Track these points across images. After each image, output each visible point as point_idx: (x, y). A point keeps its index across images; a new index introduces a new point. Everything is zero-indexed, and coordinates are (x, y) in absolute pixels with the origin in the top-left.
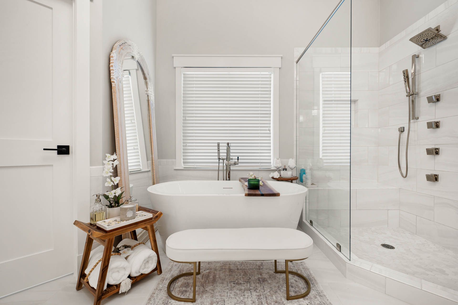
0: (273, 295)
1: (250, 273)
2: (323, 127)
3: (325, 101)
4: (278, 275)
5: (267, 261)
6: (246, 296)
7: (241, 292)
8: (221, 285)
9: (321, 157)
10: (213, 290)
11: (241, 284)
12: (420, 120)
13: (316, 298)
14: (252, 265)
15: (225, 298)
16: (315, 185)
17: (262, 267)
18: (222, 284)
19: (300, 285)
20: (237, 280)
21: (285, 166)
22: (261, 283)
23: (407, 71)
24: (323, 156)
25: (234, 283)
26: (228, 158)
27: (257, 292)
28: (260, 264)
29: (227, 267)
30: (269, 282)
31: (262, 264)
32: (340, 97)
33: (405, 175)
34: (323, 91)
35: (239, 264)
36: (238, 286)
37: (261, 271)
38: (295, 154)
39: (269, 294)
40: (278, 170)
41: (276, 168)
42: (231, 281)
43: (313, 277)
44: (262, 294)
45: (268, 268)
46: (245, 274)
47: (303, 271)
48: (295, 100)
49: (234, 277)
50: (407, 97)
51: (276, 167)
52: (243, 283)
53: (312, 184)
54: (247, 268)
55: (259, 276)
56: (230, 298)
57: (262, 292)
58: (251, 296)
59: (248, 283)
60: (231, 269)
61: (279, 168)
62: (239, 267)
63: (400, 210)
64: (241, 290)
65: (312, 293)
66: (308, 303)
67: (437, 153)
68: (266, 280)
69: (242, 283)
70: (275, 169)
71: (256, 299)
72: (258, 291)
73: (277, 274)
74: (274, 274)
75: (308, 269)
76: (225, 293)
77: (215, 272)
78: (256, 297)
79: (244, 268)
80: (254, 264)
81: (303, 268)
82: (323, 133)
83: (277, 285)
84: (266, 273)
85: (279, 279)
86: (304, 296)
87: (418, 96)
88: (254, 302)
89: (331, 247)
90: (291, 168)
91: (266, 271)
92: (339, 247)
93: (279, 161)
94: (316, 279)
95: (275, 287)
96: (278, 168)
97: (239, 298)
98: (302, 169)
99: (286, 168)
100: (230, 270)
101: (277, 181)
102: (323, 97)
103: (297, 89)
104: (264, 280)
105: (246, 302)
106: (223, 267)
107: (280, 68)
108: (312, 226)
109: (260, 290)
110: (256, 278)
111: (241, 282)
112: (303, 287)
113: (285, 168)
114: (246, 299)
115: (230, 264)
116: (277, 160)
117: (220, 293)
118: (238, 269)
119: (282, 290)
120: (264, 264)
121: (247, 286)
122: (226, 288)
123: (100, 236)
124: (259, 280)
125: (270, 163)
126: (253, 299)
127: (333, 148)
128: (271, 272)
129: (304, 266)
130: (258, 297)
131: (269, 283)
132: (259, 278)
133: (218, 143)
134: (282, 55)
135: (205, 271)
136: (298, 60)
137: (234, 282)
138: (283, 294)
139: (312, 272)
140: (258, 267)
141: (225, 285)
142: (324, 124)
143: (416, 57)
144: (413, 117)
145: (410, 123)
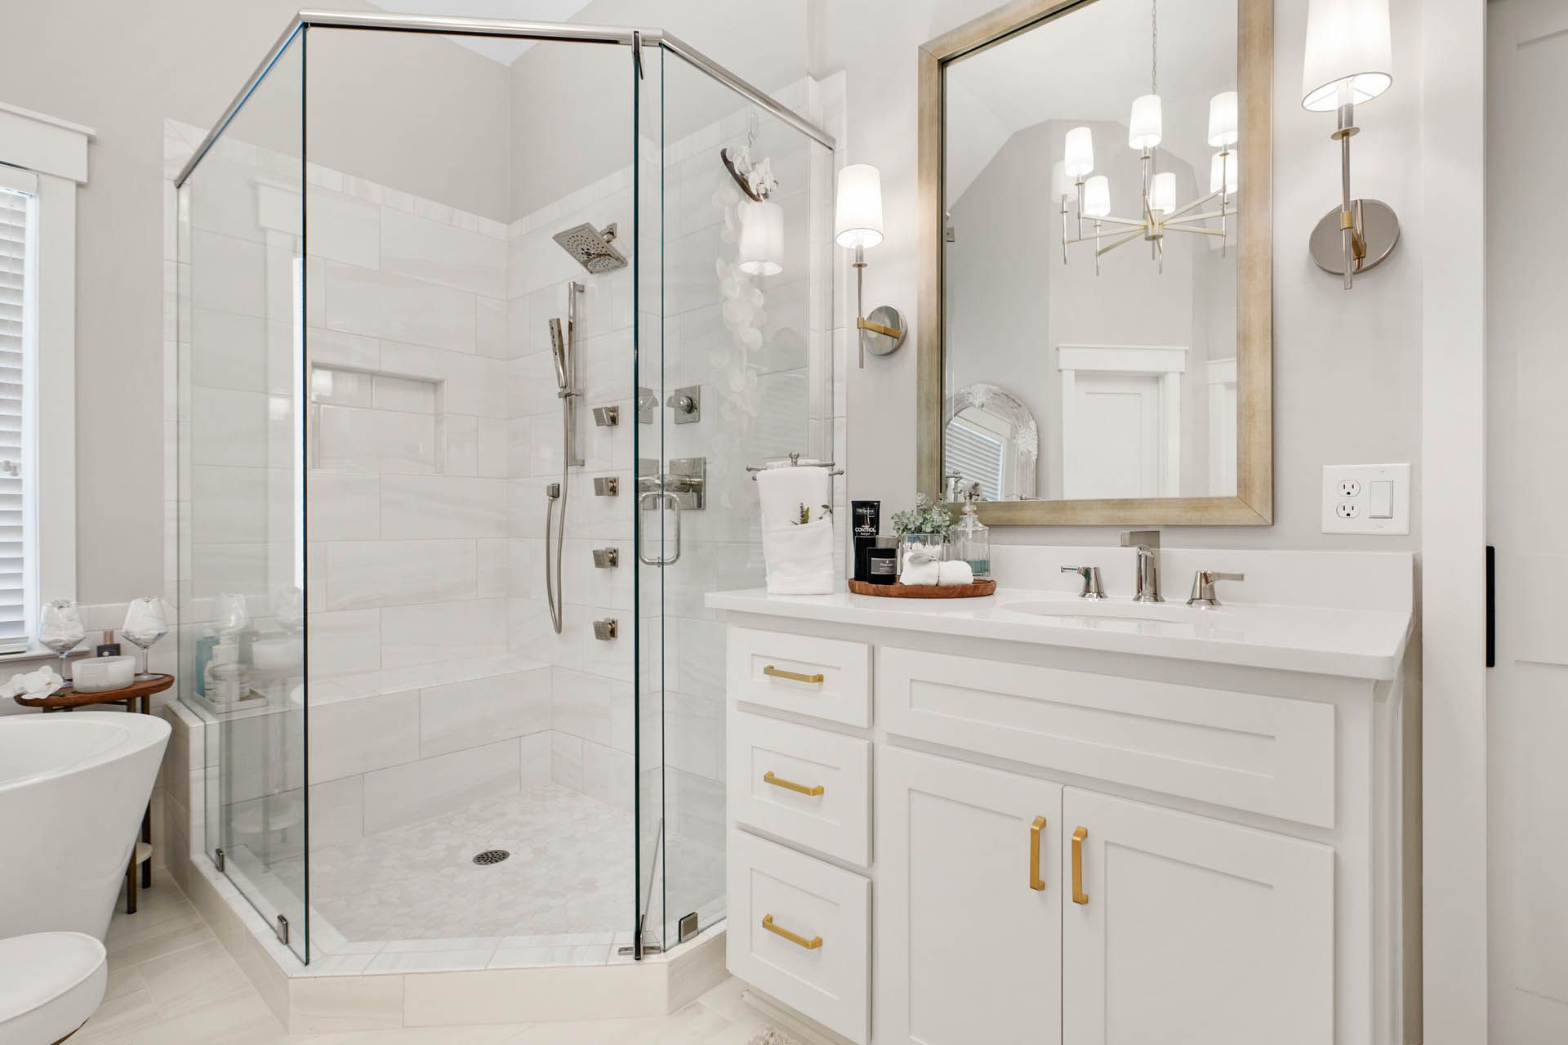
12: (585, 467)
21: (107, 634)
23: (558, 321)
33: (558, 628)
38: (170, 575)
40: (63, 655)
41: (53, 648)
48: (169, 348)
50: (560, 397)
51: (47, 644)
61: (70, 648)
63: (552, 730)
67: (613, 563)
70: (47, 651)
87: (583, 400)
90: (137, 642)
93: (66, 615)
96: (63, 646)
98: (206, 638)
99: (116, 641)
101: (45, 712)
103: (181, 298)
107: (78, 184)
108: (221, 869)
113: (108, 643)
116: (56, 610)
125: (20, 624)
134: (92, 131)
136: (183, 173)
143: (578, 289)
144: (572, 459)
145: (566, 473)
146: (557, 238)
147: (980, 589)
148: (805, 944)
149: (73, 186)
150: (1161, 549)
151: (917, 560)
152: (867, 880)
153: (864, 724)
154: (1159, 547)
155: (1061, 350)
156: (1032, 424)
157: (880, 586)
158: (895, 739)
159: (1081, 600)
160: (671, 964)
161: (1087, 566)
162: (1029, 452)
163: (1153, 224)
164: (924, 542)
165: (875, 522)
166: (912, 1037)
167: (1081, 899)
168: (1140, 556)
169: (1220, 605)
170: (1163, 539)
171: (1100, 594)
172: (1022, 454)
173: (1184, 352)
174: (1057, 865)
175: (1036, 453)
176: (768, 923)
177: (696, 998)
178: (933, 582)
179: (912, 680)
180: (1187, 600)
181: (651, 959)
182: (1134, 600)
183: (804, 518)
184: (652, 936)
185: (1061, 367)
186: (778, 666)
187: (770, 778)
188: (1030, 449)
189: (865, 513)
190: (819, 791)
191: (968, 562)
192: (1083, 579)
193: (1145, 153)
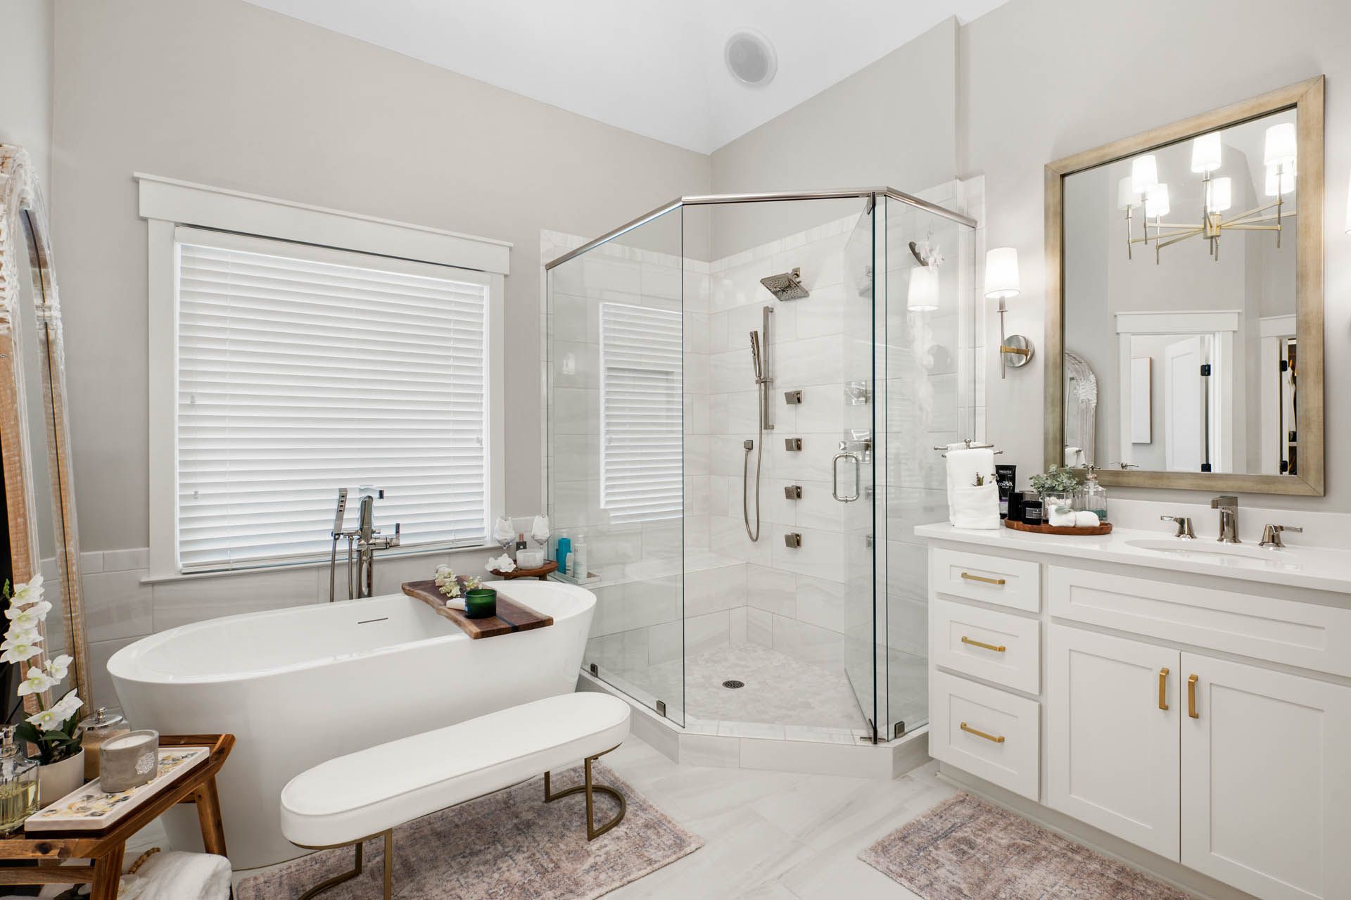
0: (560, 844)
1: (491, 823)
2: (608, 432)
3: (610, 369)
4: (554, 804)
5: (520, 786)
6: (505, 868)
7: (488, 866)
8: (434, 872)
9: (602, 506)
10: (418, 890)
11: (480, 851)
12: (775, 431)
13: (637, 815)
14: (487, 804)
15: (458, 891)
16: (594, 576)
17: (512, 802)
18: (434, 870)
19: (604, 806)
20: (467, 847)
21: (521, 536)
22: (524, 832)
23: (756, 333)
24: (607, 502)
25: (464, 857)
26: (365, 530)
27: (524, 852)
28: (505, 796)
29: (426, 831)
30: (541, 823)
31: (510, 795)
32: (640, 363)
33: (755, 538)
34: (605, 345)
35: (454, 813)
36: (476, 859)
37: (513, 809)
38: (545, 502)
39: (549, 845)
42: (455, 856)
43: (622, 783)
44: (535, 851)
45: (528, 797)
46: (480, 829)
47: (600, 778)
48: (544, 364)
49: (458, 845)
50: (757, 384)
51: (499, 541)
52: (485, 848)
53: (589, 575)
54: (479, 816)
55: (515, 821)
56: (471, 887)
57: (533, 847)
58: (514, 865)
59: (496, 842)
60: (441, 832)
62: (456, 820)
63: (747, 606)
64: (486, 862)
65: (630, 809)
66: (625, 830)
67: (799, 496)
68: (534, 823)
69: (483, 848)
70: (498, 545)
71: (529, 865)
72: (525, 849)
73: (550, 804)
74: (545, 804)
75: (610, 771)
76: (453, 882)
77: (401, 853)
78: (527, 861)
79: (470, 818)
80: (491, 803)
81: (599, 773)
82: (607, 448)
83: (560, 823)
84: (526, 809)
85: (560, 810)
86: (617, 822)
88: (525, 872)
89: (644, 712)
90: (534, 541)
91: (525, 806)
92: (662, 707)
93: (508, 524)
94: (628, 783)
95: (557, 827)
96: (507, 542)
97: (491, 878)
98: (563, 539)
99: (524, 541)
100: (439, 835)
101: (505, 579)
102: (606, 361)
103: (549, 337)
104: (529, 825)
105: (509, 878)
106: (417, 835)
107: (506, 276)
108: (597, 677)
109: (528, 847)
110: (510, 827)
111: (478, 847)
112: (610, 806)
113: (521, 541)
114: (507, 874)
115: (430, 824)
116: (503, 521)
117: (441, 888)
118: (457, 826)
119: (573, 829)
120: (513, 793)
121: (496, 849)
122: (449, 872)
123: (90, 849)
124: (518, 829)
125: (482, 529)
126: (522, 867)
127: (627, 482)
128: (535, 803)
129: (599, 767)
130: (530, 860)
131: (543, 826)
132: (515, 825)
133: (340, 490)
134: (511, 244)
135: (369, 861)
136: (553, 263)
137: (461, 853)
138: (577, 834)
139: (617, 775)
140: (503, 806)
141: (443, 869)
142: (608, 424)
143: (768, 311)
144: (766, 423)
145: (761, 434)
146: (763, 282)
147: (1103, 529)
148: (993, 739)
149: (503, 276)
150: (1239, 508)
151: (1060, 511)
152: (1037, 704)
153: (1037, 610)
154: (1237, 505)
155: (1119, 318)
156: (1092, 377)
157: (1034, 526)
158: (1058, 620)
159: (1177, 539)
160: (895, 749)
161: (1182, 517)
162: (1089, 400)
163: (1211, 227)
164: (1060, 497)
165: (1013, 479)
166: (1073, 796)
167: (1194, 715)
168: (1223, 513)
169: (1284, 547)
170: (1240, 501)
171: (1192, 535)
172: (1082, 402)
173: (1237, 314)
174: (1178, 695)
175: (1095, 401)
176: (964, 727)
177: (907, 772)
178: (1072, 525)
179: (1071, 586)
180: (1259, 542)
181: (881, 745)
182: (1218, 540)
183: (980, 482)
184: (882, 731)
185: (1118, 331)
186: (970, 573)
187: (965, 640)
188: (1090, 398)
189: (1005, 474)
190: (1002, 649)
191: (1095, 512)
192: (1177, 525)
193: (1206, 177)
